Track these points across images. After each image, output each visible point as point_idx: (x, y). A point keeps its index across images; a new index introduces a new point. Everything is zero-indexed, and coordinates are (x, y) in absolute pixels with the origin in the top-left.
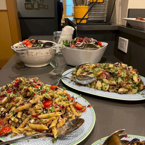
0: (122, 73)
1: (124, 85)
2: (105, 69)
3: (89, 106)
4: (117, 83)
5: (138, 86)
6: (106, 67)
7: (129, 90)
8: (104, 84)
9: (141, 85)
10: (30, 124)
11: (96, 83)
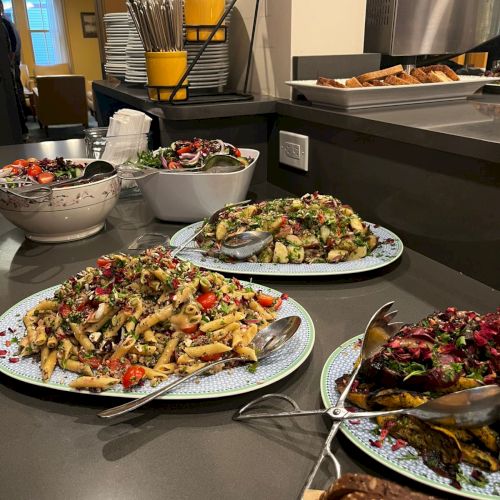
0: (328, 216)
1: (338, 242)
2: (284, 213)
3: (283, 297)
4: (321, 240)
5: (366, 239)
6: (287, 208)
7: (351, 251)
8: (292, 248)
9: (371, 236)
10: (186, 350)
11: (273, 248)
